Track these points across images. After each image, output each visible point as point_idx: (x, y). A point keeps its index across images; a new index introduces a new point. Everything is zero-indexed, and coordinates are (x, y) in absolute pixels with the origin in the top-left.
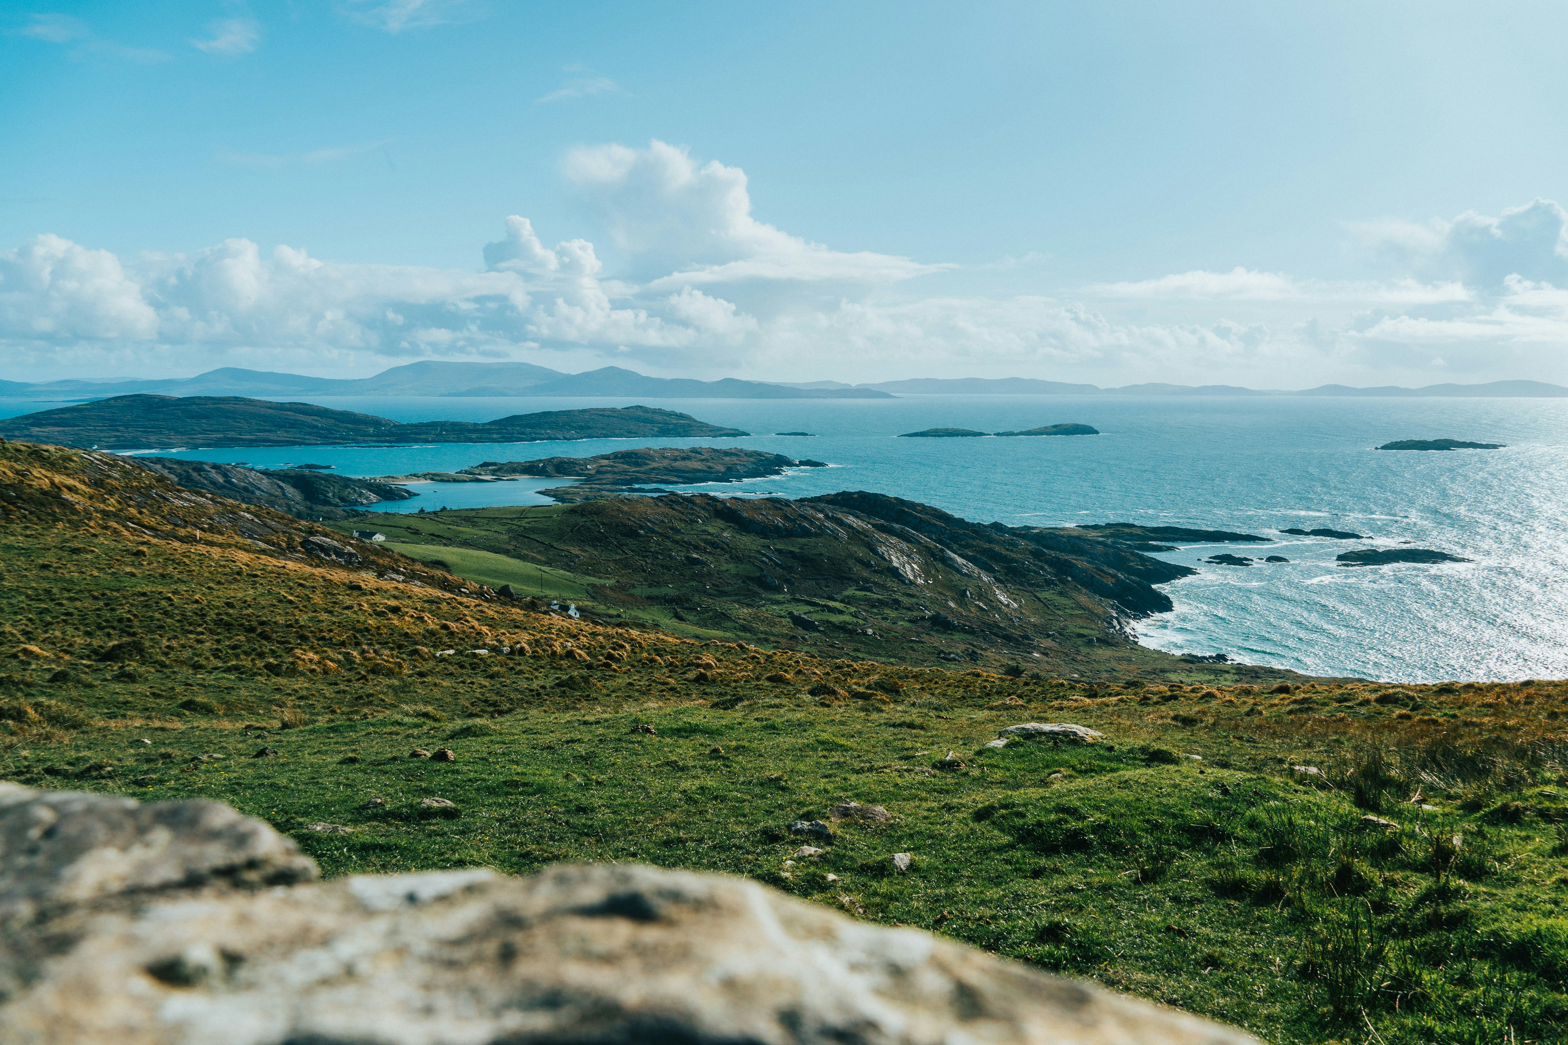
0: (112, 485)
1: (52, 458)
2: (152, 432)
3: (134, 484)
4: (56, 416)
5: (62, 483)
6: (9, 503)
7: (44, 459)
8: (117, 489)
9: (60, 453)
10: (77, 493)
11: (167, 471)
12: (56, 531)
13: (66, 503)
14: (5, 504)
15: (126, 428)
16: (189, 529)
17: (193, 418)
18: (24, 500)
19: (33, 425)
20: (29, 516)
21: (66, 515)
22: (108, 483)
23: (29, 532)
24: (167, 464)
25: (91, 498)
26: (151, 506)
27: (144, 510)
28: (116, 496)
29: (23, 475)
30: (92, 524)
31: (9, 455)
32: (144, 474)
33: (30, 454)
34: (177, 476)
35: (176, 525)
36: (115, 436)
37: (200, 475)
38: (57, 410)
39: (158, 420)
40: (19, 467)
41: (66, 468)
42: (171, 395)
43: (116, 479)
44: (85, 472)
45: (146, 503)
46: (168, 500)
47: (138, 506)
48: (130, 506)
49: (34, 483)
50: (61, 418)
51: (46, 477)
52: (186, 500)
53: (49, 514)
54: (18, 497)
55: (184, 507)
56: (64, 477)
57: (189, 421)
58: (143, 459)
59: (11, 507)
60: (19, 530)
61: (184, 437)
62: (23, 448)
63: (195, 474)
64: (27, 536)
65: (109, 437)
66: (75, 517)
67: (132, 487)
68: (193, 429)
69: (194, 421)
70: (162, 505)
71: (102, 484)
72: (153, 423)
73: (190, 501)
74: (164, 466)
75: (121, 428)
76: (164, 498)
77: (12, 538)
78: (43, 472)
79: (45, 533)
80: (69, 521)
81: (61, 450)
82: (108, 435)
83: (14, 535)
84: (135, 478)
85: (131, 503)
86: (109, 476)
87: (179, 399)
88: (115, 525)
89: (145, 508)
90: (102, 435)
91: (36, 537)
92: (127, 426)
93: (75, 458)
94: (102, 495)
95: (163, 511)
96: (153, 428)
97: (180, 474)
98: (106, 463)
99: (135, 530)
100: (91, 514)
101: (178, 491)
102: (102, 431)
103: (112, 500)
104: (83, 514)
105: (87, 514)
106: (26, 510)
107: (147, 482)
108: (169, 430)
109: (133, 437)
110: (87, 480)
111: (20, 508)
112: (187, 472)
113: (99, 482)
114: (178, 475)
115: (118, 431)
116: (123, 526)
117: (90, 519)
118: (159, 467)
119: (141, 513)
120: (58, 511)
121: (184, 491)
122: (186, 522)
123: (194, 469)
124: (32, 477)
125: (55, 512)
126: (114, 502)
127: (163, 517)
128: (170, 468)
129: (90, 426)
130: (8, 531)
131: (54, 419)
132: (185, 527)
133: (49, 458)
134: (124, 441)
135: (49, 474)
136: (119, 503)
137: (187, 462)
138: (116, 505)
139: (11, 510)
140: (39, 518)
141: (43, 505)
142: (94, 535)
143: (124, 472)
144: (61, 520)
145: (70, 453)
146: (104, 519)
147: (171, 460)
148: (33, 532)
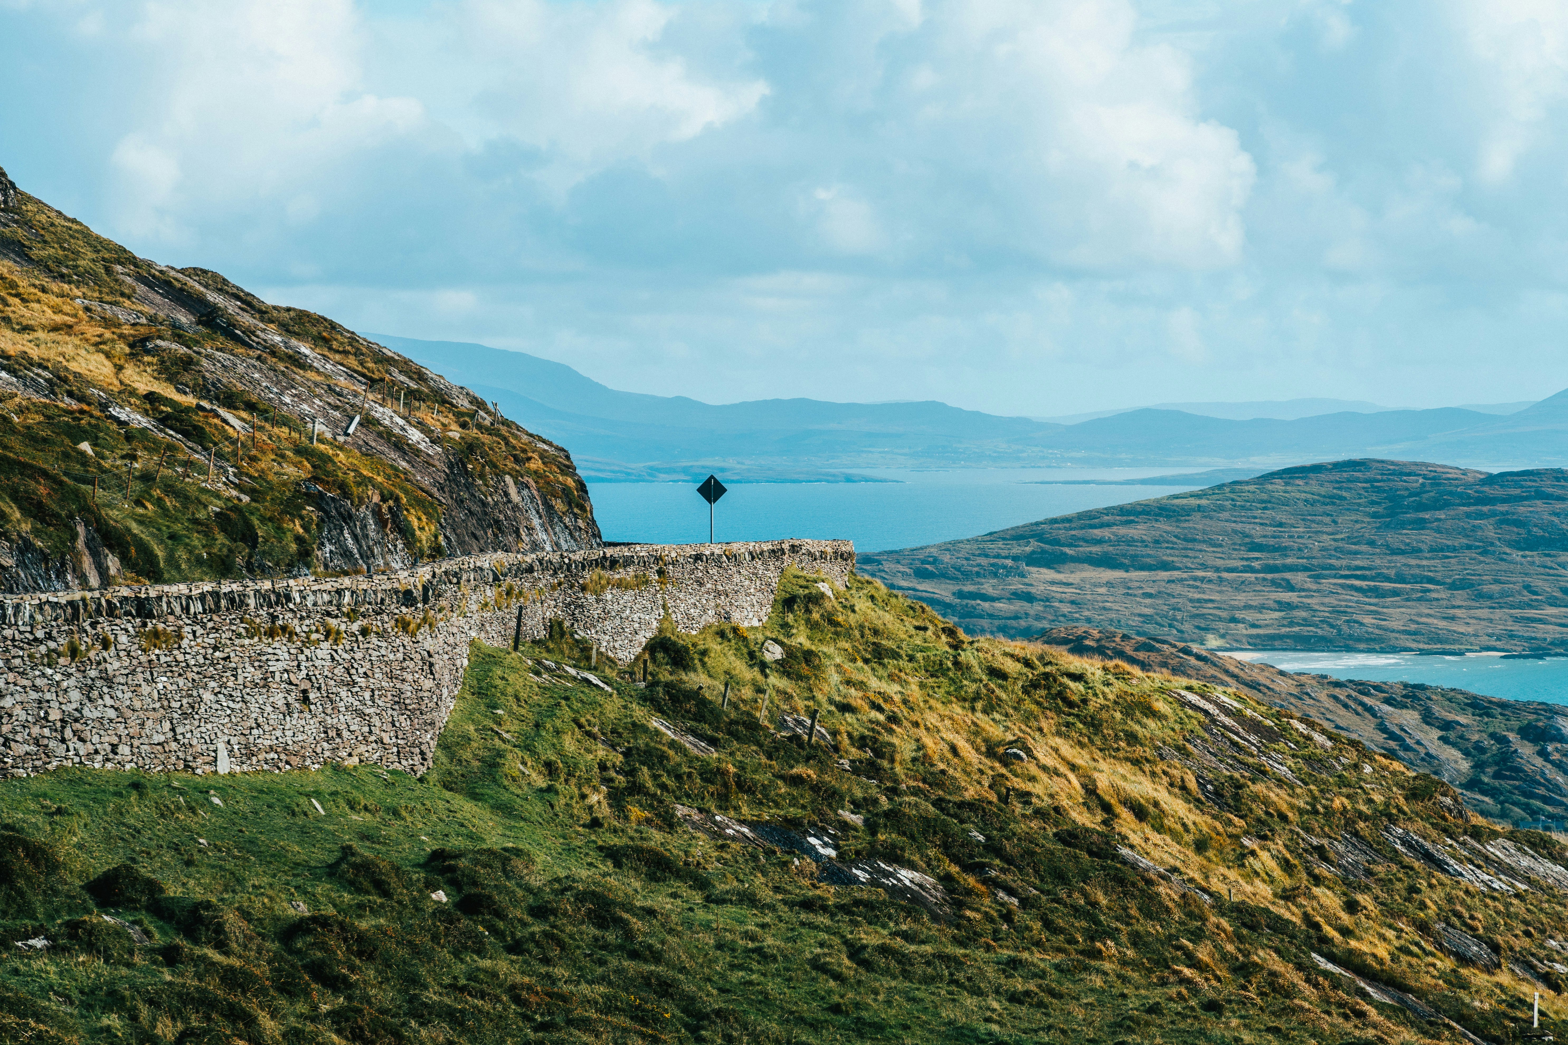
0: (1266, 802)
1: (1094, 704)
2: (1395, 593)
3: (1337, 803)
4: (1106, 533)
5: (1117, 790)
6: (967, 868)
7: (1071, 704)
8: (1283, 818)
9: (1119, 685)
10: (1160, 829)
11: (1435, 734)
12: (1098, 982)
13: (1132, 877)
14: (954, 869)
15: (1317, 578)
16: (1504, 978)
17: (1528, 544)
18: (1009, 860)
19: (1036, 560)
20: (1021, 916)
21: (1127, 920)
22: (1255, 798)
23: (1019, 985)
24: (1436, 710)
25: (1200, 846)
26: (1386, 883)
27: (1363, 899)
28: (1279, 845)
29: (1006, 760)
30: (1203, 953)
31: (971, 688)
32: (1368, 769)
33: (1032, 686)
34: (1467, 753)
35: (1464, 960)
36: (1283, 606)
37: (1543, 754)
38: (1108, 511)
39: (1415, 552)
40: (996, 732)
41: (1132, 738)
42: (1463, 464)
43: (1280, 782)
44: (1188, 755)
45: (1369, 873)
46: (1441, 865)
47: (1345, 881)
48: (1317, 880)
49: (1037, 789)
50: (1120, 540)
51: (1073, 767)
52: (1502, 868)
53: (1076, 911)
54: (993, 848)
55: (1491, 894)
56: (1125, 769)
57: (1516, 555)
58: (1362, 687)
59: (971, 881)
60: (990, 972)
61: (1498, 614)
62: (1011, 667)
63: (1526, 750)
64: (1014, 998)
65: (1261, 608)
66: (1154, 928)
67: (1329, 813)
68: (1527, 587)
69: (1535, 556)
70: (1423, 884)
71: (1237, 797)
72: (1400, 560)
73: (1511, 872)
74: (1428, 718)
75: (1298, 578)
76: (1428, 857)
77: (970, 1002)
78: (1066, 749)
79: (1067, 986)
80: (1136, 940)
81: (1121, 676)
82: (1256, 601)
83: (977, 992)
84: (1342, 782)
85: (1323, 870)
86: (1260, 773)
87: (1491, 479)
88: (1276, 963)
89: (1367, 889)
90: (1241, 598)
91: (1041, 1005)
92: (1316, 572)
93: (1160, 706)
94: (1235, 837)
95: (1423, 906)
96: (1400, 579)
97: (1480, 748)
98: (1255, 727)
99: (1336, 983)
100: (1203, 919)
101: (1476, 833)
102: (1239, 587)
103: (1264, 855)
104: (1177, 915)
105: (1190, 915)
106: (1011, 892)
107: (1378, 798)
108: (1453, 586)
109: (1337, 611)
110: (1192, 784)
111: (996, 884)
112: (1503, 740)
113: (1228, 792)
114: (1473, 751)
115: (1290, 588)
116: (1300, 967)
117: (1197, 936)
118: (1410, 718)
119: (1352, 907)
120: (1103, 901)
121: (1495, 835)
122: (1495, 948)
123: (1529, 733)
124: (1033, 770)
125: (1095, 904)
126: (1272, 864)
127: (1423, 927)
128: (1447, 726)
129: (1204, 567)
130: (961, 976)
131: (1099, 542)
132: (1491, 968)
133: (1085, 701)
134: (1306, 623)
135: (1081, 758)
136: (1287, 867)
137: (1503, 705)
138: (1278, 873)
139: (969, 892)
140: (1048, 924)
141: (1061, 877)
142: (1213, 1007)
143: (1308, 759)
144: (1113, 934)
145: (1147, 686)
146: (1241, 938)
147: (1450, 696)
148: (1032, 986)
